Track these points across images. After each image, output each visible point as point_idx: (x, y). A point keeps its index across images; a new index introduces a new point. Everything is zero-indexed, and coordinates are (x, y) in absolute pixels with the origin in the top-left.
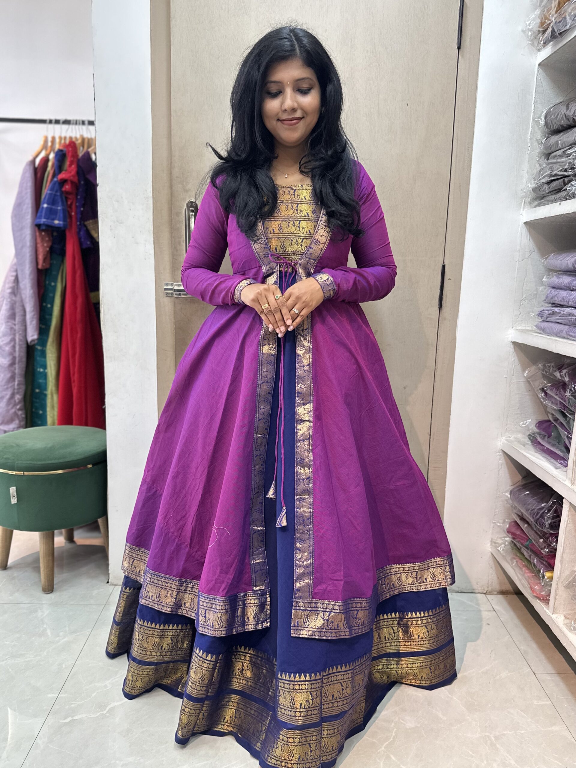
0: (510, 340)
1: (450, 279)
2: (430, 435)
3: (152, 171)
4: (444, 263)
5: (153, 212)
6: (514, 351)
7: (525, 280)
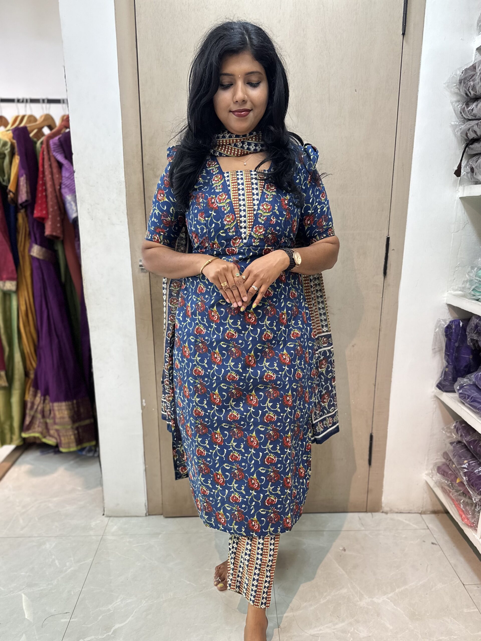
0: (445, 302)
1: (393, 250)
2: (375, 386)
3: (124, 158)
4: (388, 235)
5: (126, 196)
6: (448, 311)
7: (460, 249)
